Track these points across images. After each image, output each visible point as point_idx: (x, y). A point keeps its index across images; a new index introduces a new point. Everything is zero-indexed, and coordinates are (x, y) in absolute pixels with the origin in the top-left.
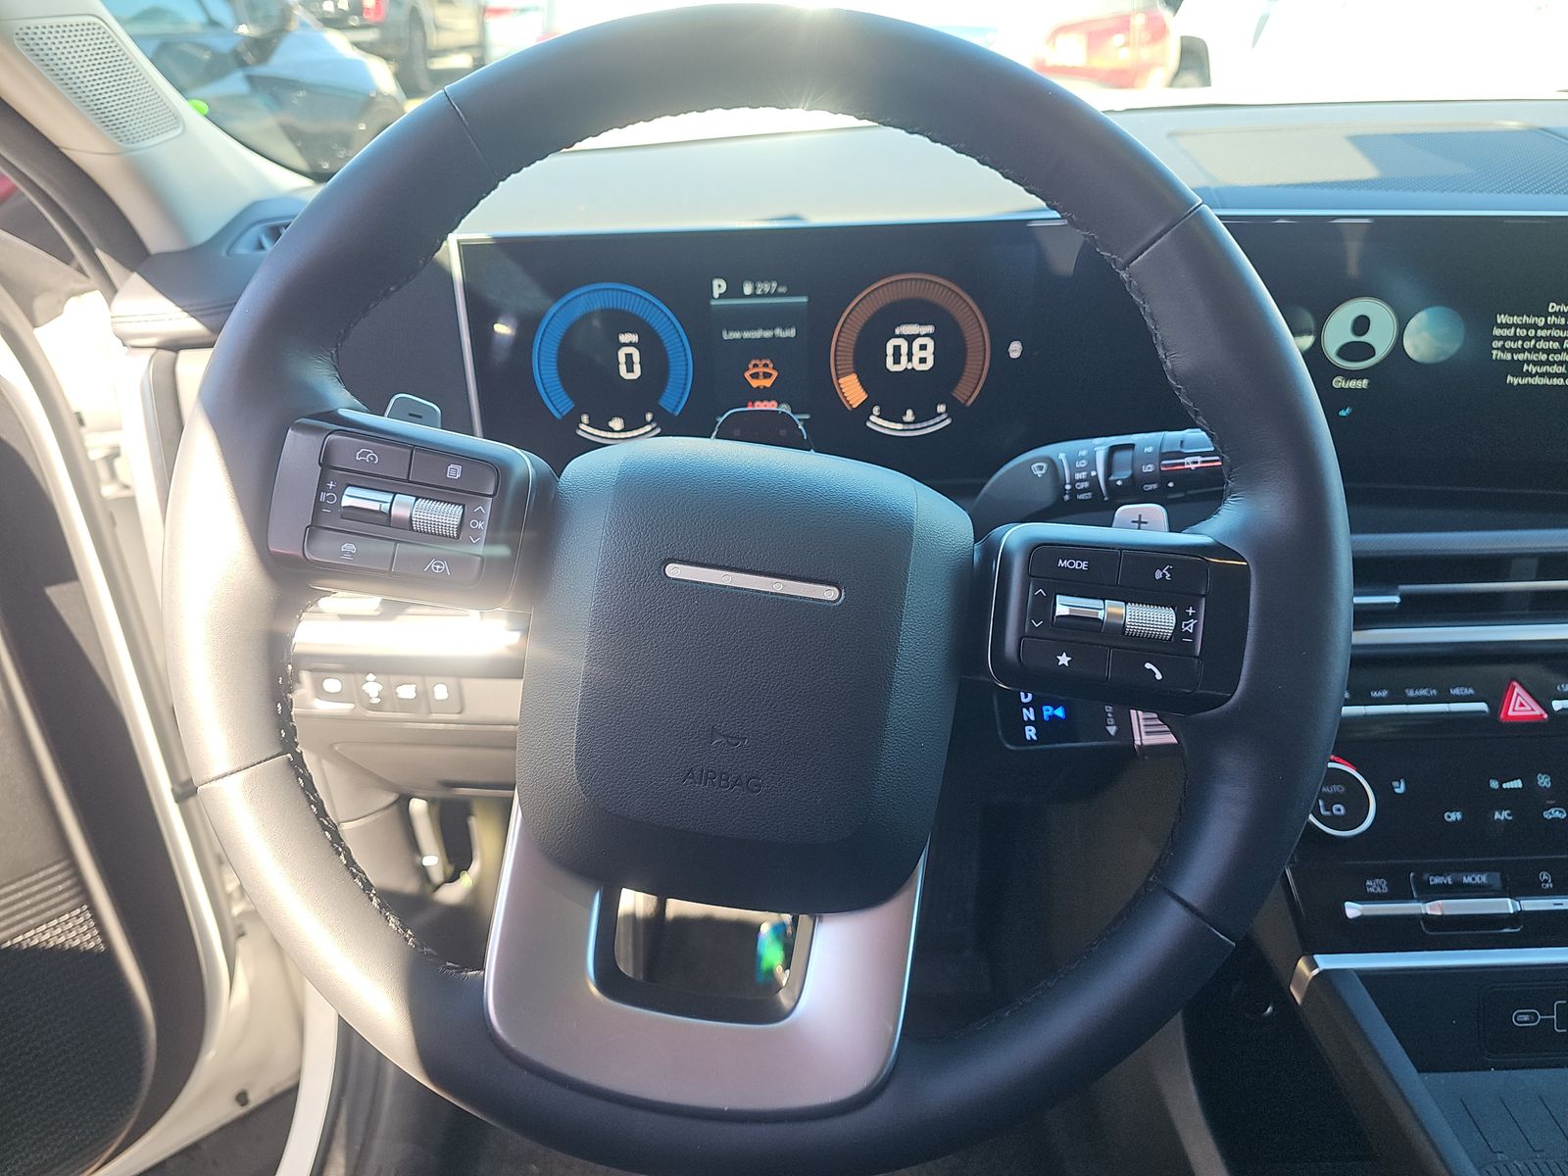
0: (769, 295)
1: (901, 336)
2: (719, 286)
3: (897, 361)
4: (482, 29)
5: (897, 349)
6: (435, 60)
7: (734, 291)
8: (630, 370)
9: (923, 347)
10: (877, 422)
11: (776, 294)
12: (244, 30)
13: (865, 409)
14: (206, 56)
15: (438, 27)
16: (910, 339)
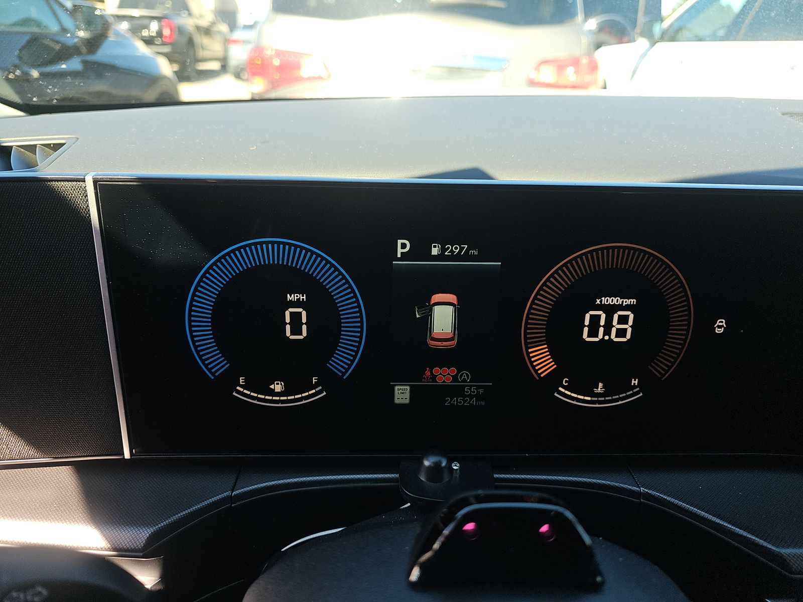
0: (458, 258)
1: (601, 307)
2: (403, 246)
3: (593, 332)
4: (226, 50)
5: (595, 319)
6: (200, 64)
7: (420, 251)
8: (296, 330)
9: (623, 320)
10: (565, 393)
11: (467, 258)
12: (82, 34)
13: (553, 379)
14: (58, 47)
15: (203, 48)
16: (610, 310)
